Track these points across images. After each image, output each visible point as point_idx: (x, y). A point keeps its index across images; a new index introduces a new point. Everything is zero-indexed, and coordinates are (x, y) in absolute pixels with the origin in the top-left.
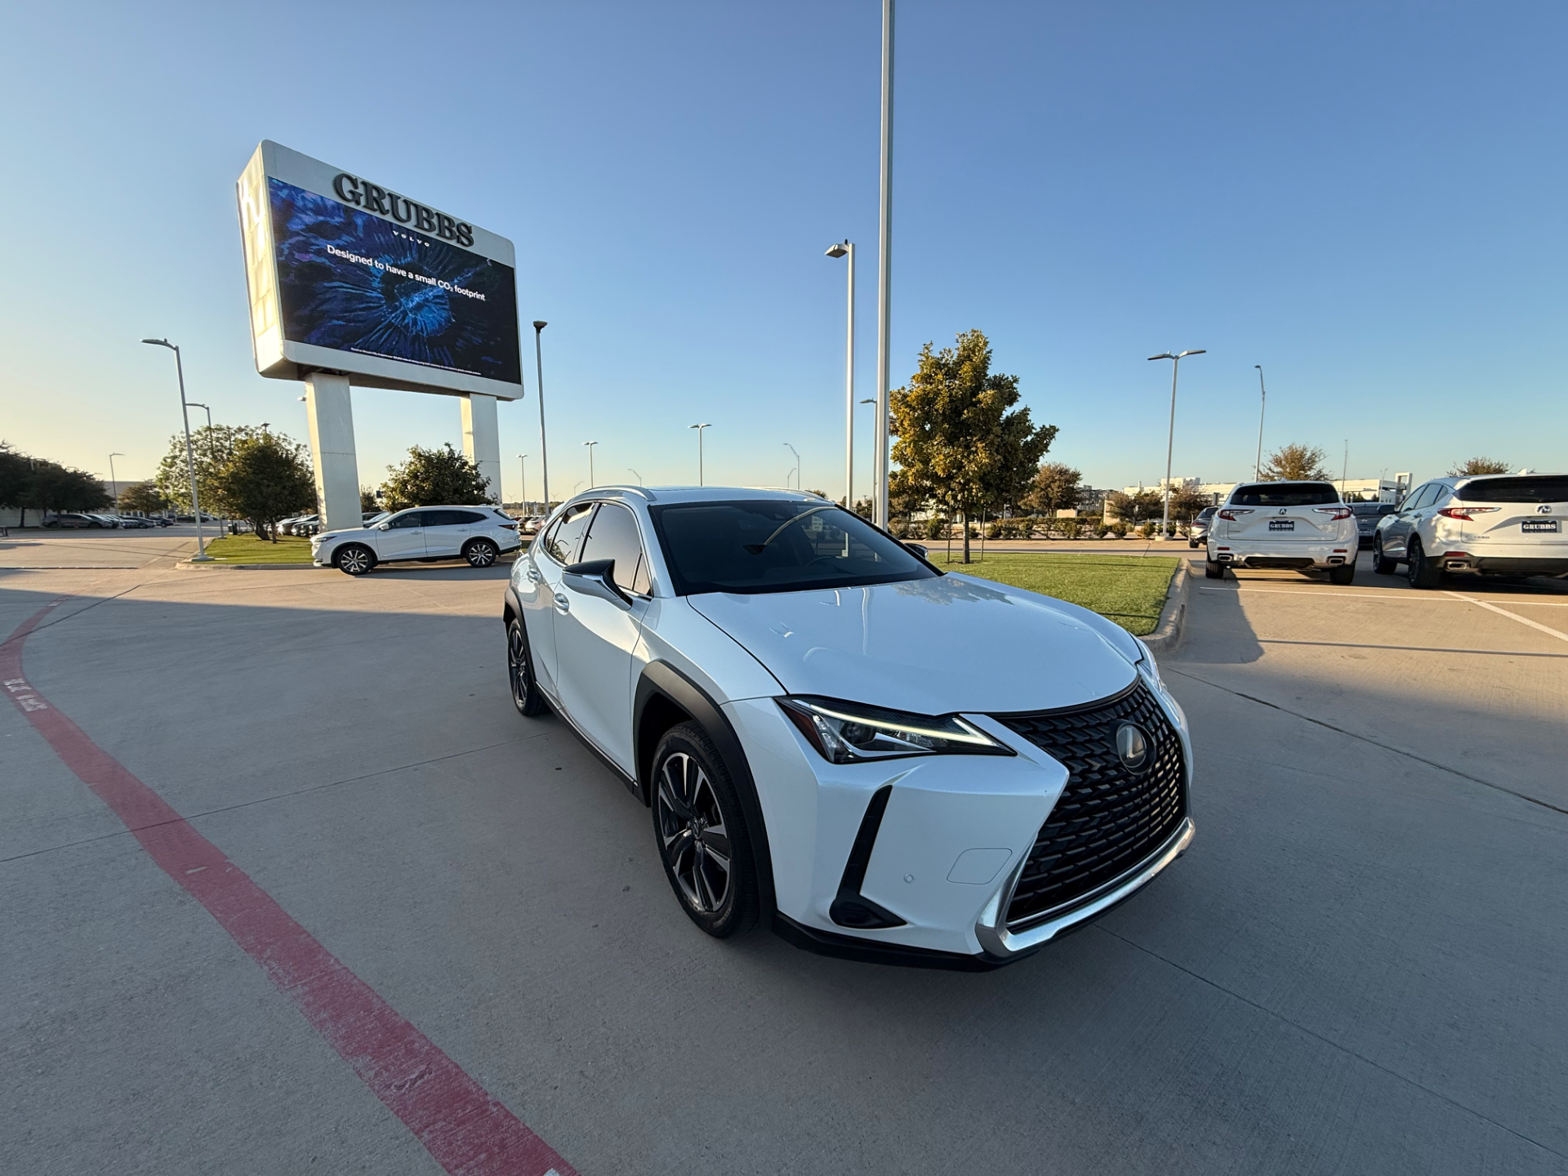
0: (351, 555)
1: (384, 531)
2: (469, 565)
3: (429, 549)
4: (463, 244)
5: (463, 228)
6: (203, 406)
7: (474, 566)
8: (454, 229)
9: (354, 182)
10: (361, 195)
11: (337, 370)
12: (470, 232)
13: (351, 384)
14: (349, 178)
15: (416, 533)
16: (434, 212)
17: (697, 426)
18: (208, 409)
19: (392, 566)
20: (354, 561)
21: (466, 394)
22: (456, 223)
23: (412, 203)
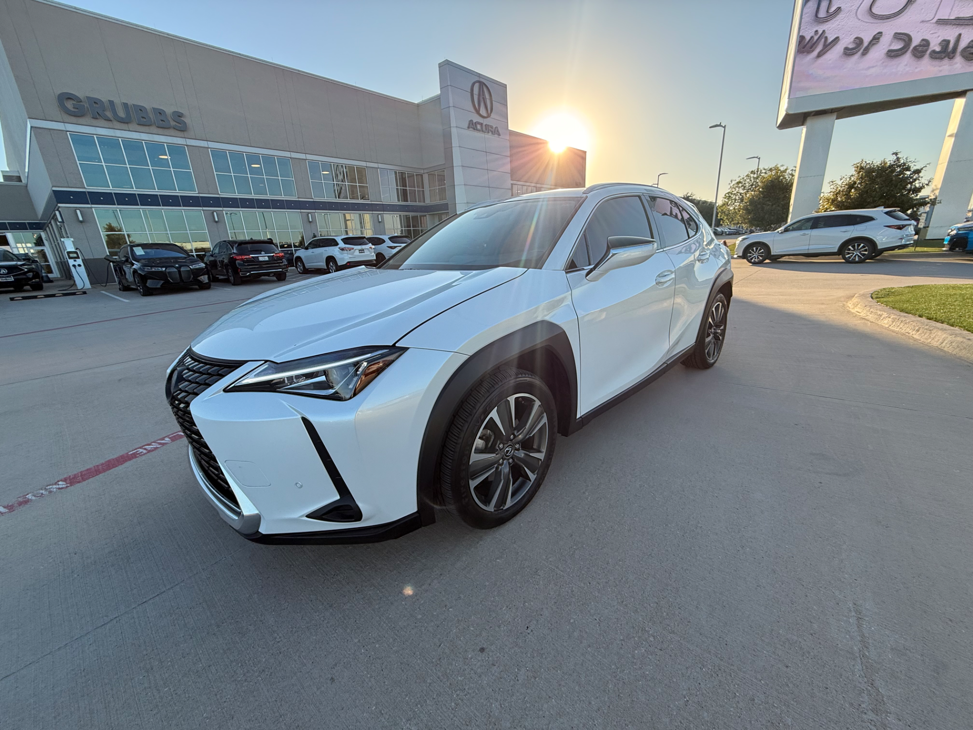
0: (755, 251)
1: (782, 233)
2: (844, 261)
3: (811, 247)
7: (848, 261)
11: (827, 110)
13: (837, 119)
15: (804, 235)
19: (792, 259)
20: (755, 255)
21: (962, 94)
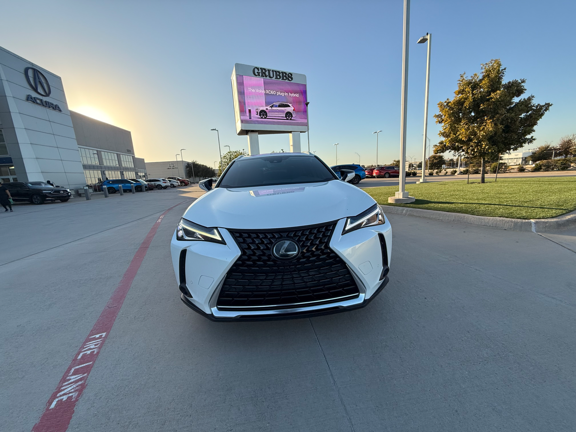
4: (290, 80)
5: (290, 75)
6: (228, 146)
8: (287, 76)
9: (258, 69)
10: (260, 73)
11: (255, 130)
12: (292, 75)
13: (259, 134)
14: (257, 68)
16: (281, 72)
17: (376, 132)
18: (229, 147)
21: (290, 132)
22: (287, 73)
23: (274, 71)
